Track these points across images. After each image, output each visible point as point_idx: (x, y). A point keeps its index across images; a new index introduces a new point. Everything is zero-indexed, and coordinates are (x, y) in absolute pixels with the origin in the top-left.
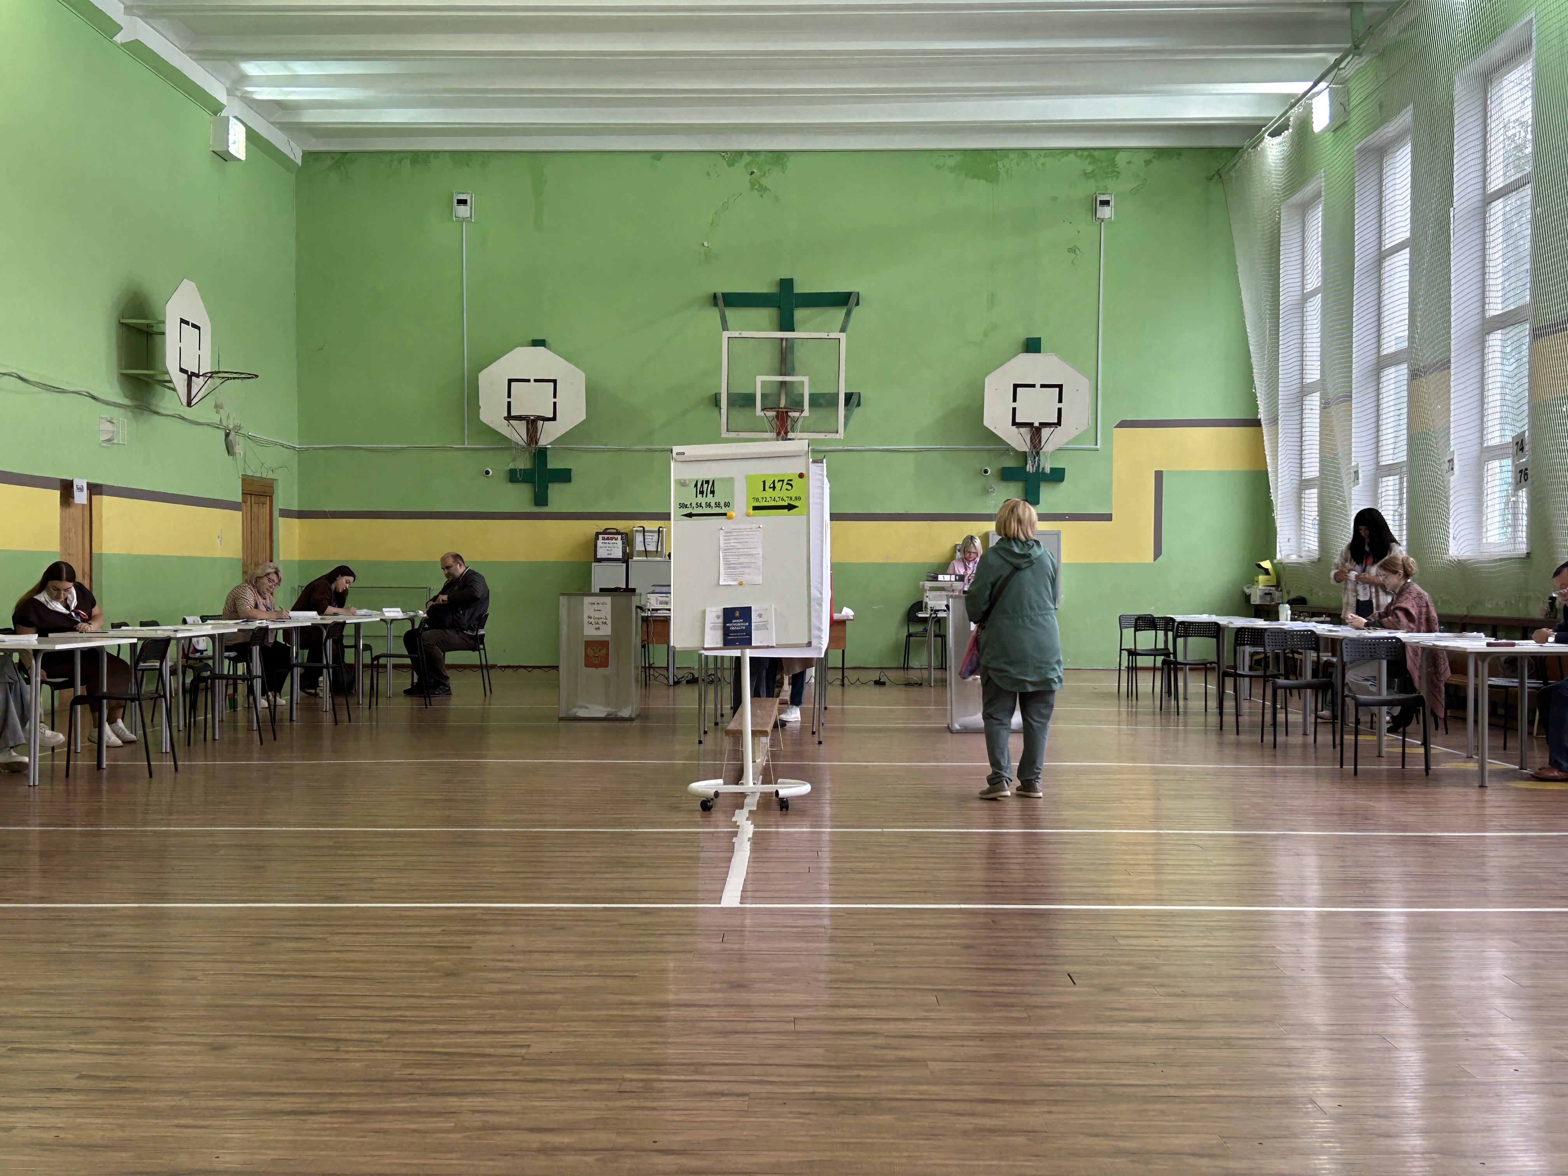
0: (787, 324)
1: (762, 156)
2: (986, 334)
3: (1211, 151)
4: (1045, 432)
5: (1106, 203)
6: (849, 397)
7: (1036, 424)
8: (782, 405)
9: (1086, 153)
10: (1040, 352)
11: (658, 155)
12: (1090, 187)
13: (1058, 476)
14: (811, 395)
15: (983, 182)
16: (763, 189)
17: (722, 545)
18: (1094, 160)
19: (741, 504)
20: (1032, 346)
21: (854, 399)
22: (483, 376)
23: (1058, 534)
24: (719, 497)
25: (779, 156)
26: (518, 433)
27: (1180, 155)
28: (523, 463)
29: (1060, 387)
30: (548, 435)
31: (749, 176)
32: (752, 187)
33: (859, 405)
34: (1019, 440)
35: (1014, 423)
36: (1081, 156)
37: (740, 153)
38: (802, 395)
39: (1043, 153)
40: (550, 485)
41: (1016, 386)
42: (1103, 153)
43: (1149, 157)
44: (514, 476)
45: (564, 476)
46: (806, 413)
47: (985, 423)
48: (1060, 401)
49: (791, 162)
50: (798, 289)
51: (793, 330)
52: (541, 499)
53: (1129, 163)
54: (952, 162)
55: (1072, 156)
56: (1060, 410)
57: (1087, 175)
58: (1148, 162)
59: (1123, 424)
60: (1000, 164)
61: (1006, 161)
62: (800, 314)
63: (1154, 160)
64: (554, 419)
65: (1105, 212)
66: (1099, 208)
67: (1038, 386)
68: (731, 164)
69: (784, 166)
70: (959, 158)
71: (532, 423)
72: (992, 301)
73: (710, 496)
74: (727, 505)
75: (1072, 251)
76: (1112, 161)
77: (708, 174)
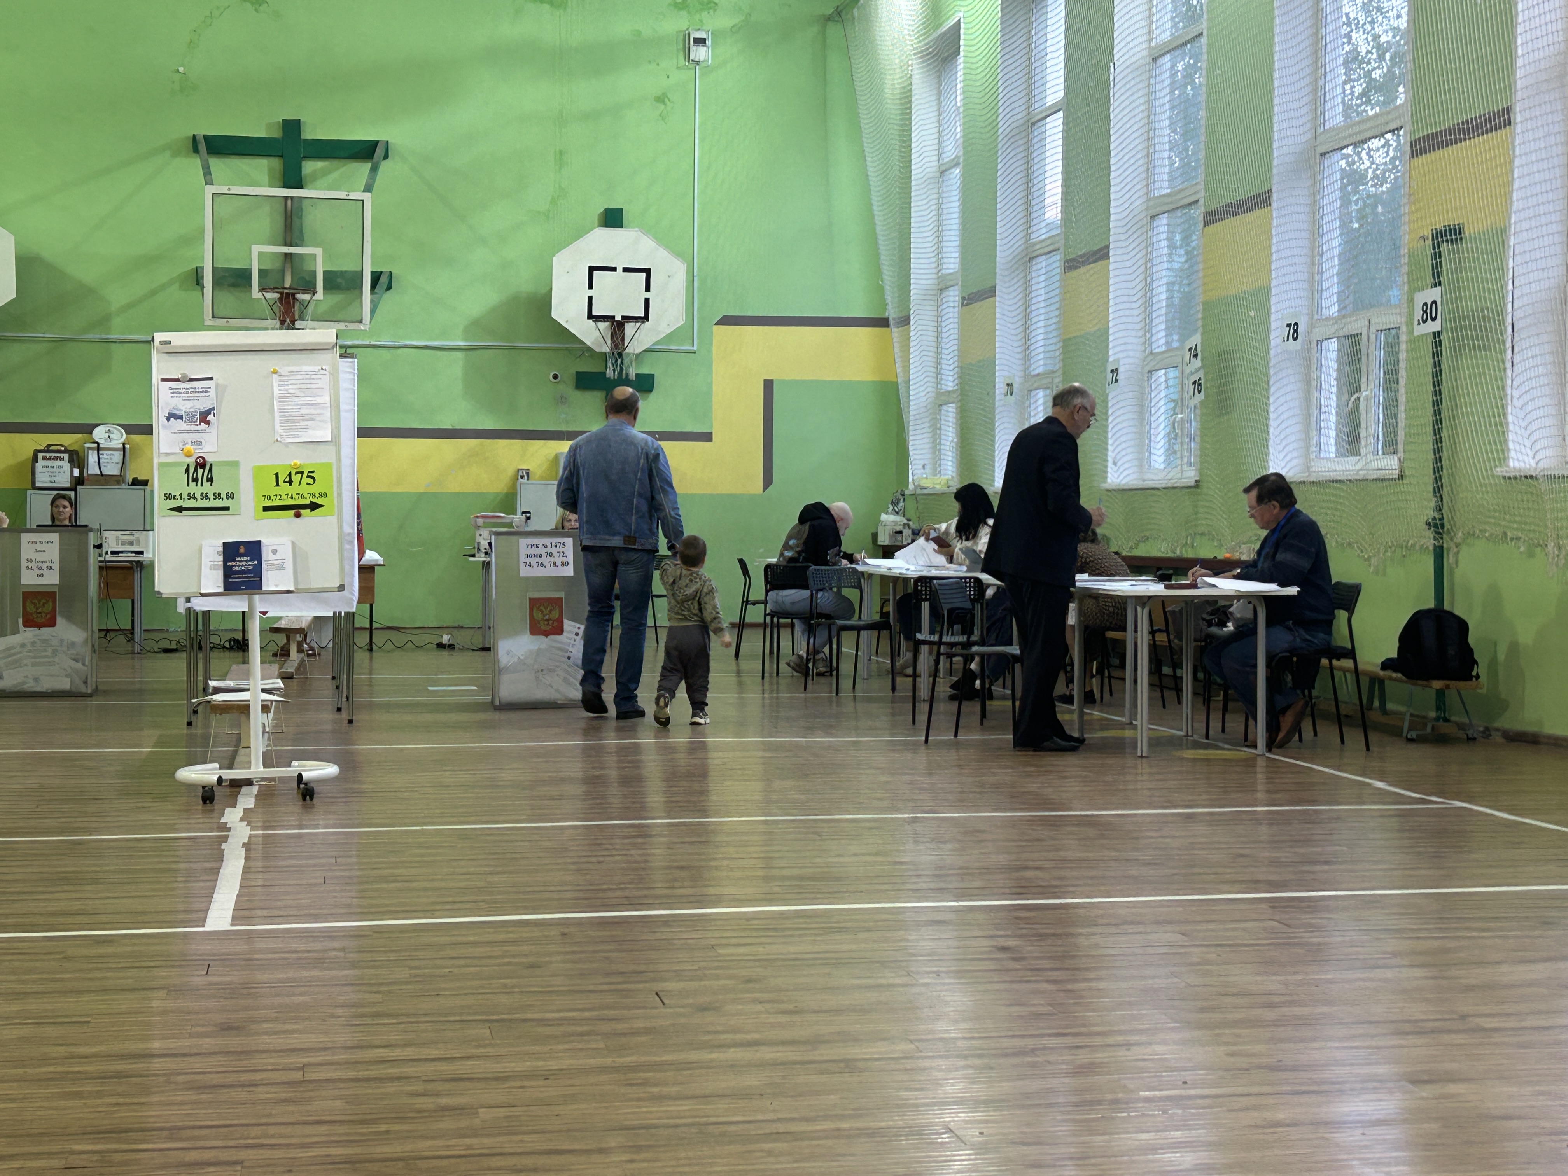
0: (292, 179)
2: (554, 201)
4: (630, 328)
5: (701, 42)
6: (376, 278)
7: (618, 318)
8: (287, 285)
10: (620, 226)
12: (682, 20)
13: (646, 382)
14: (326, 273)
15: (546, 7)
16: (259, 2)
20: (613, 218)
21: (383, 281)
24: (219, 486)
29: (648, 271)
33: (389, 287)
34: (595, 337)
35: (590, 316)
38: (314, 272)
41: (592, 269)
46: (320, 296)
47: (554, 316)
48: (648, 289)
50: (309, 134)
51: (302, 187)
56: (647, 301)
57: (677, 6)
59: (725, 321)
62: (310, 167)
65: (700, 53)
66: (693, 48)
67: (620, 269)
72: (561, 159)
73: (207, 484)
74: (230, 496)
75: (661, 99)
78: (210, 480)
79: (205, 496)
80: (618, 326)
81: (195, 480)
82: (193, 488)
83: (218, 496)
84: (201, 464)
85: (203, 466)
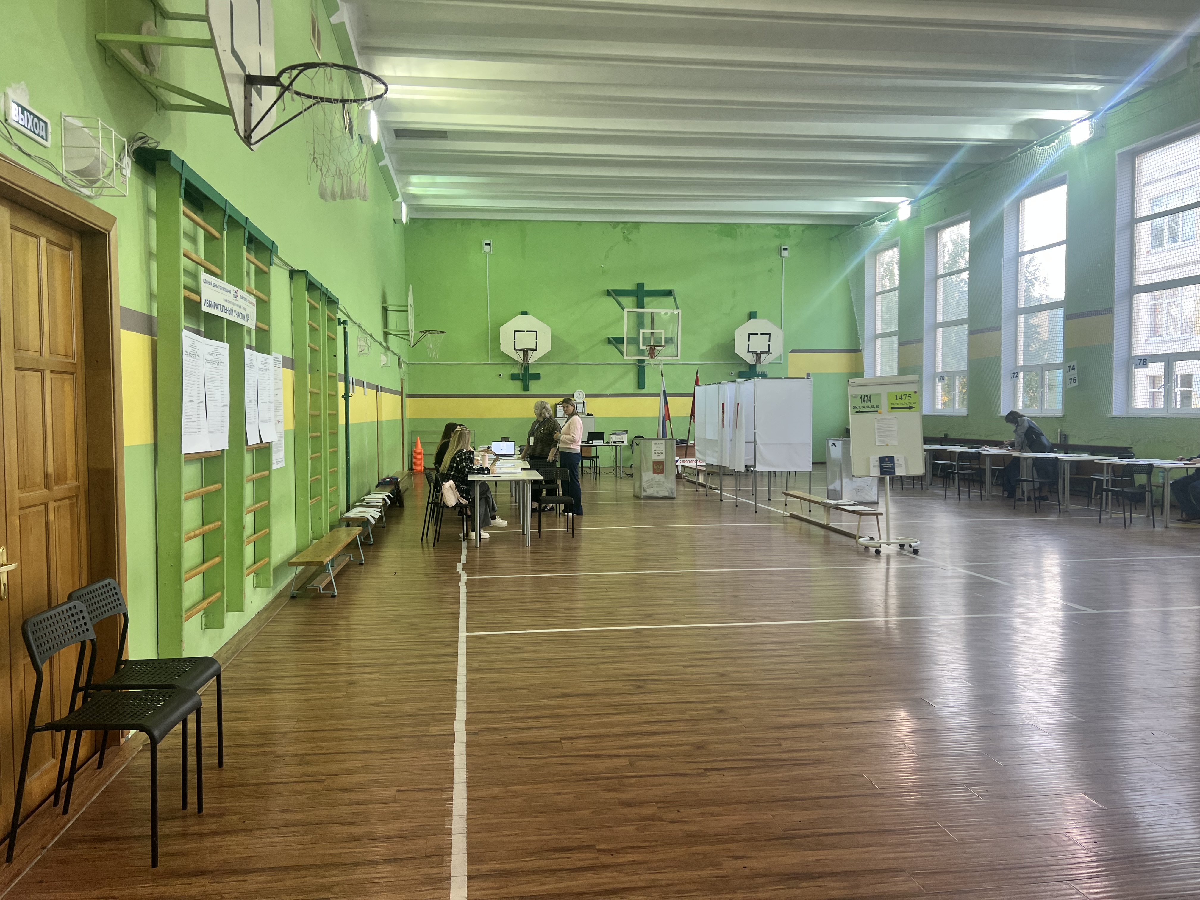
0: (640, 305)
1: (628, 225)
2: (732, 309)
3: (830, 226)
4: (762, 355)
5: (785, 249)
7: (758, 352)
8: (652, 343)
9: (776, 226)
11: (580, 223)
12: (778, 242)
13: (764, 375)
15: (730, 238)
16: (629, 240)
17: (876, 426)
18: (780, 230)
19: (885, 406)
20: (752, 315)
22: (502, 329)
24: (872, 403)
25: (637, 225)
26: (519, 357)
27: (817, 228)
28: (519, 371)
29: (769, 334)
30: (533, 357)
31: (622, 234)
32: (624, 239)
34: (750, 359)
35: (749, 351)
36: (774, 227)
37: (618, 223)
38: (661, 338)
39: (756, 226)
40: (531, 381)
41: (749, 334)
42: (783, 226)
43: (804, 229)
44: (514, 377)
45: (537, 377)
47: (735, 351)
48: (769, 341)
49: (642, 227)
50: (646, 288)
51: (644, 308)
52: (526, 388)
53: (795, 231)
54: (715, 229)
55: (769, 227)
56: (769, 345)
57: (776, 236)
58: (803, 231)
59: (793, 351)
60: (737, 230)
61: (740, 230)
62: (647, 300)
63: (806, 230)
64: (536, 350)
65: (785, 254)
66: (782, 252)
67: (759, 334)
68: (614, 228)
69: (638, 229)
70: (719, 227)
71: (525, 352)
72: (734, 293)
73: (869, 402)
74: (878, 407)
75: (770, 271)
76: (787, 230)
77: (603, 232)
78: (870, 401)
79: (868, 407)
80: (758, 355)
81: (864, 401)
82: (864, 404)
83: (873, 407)
85: (867, 396)
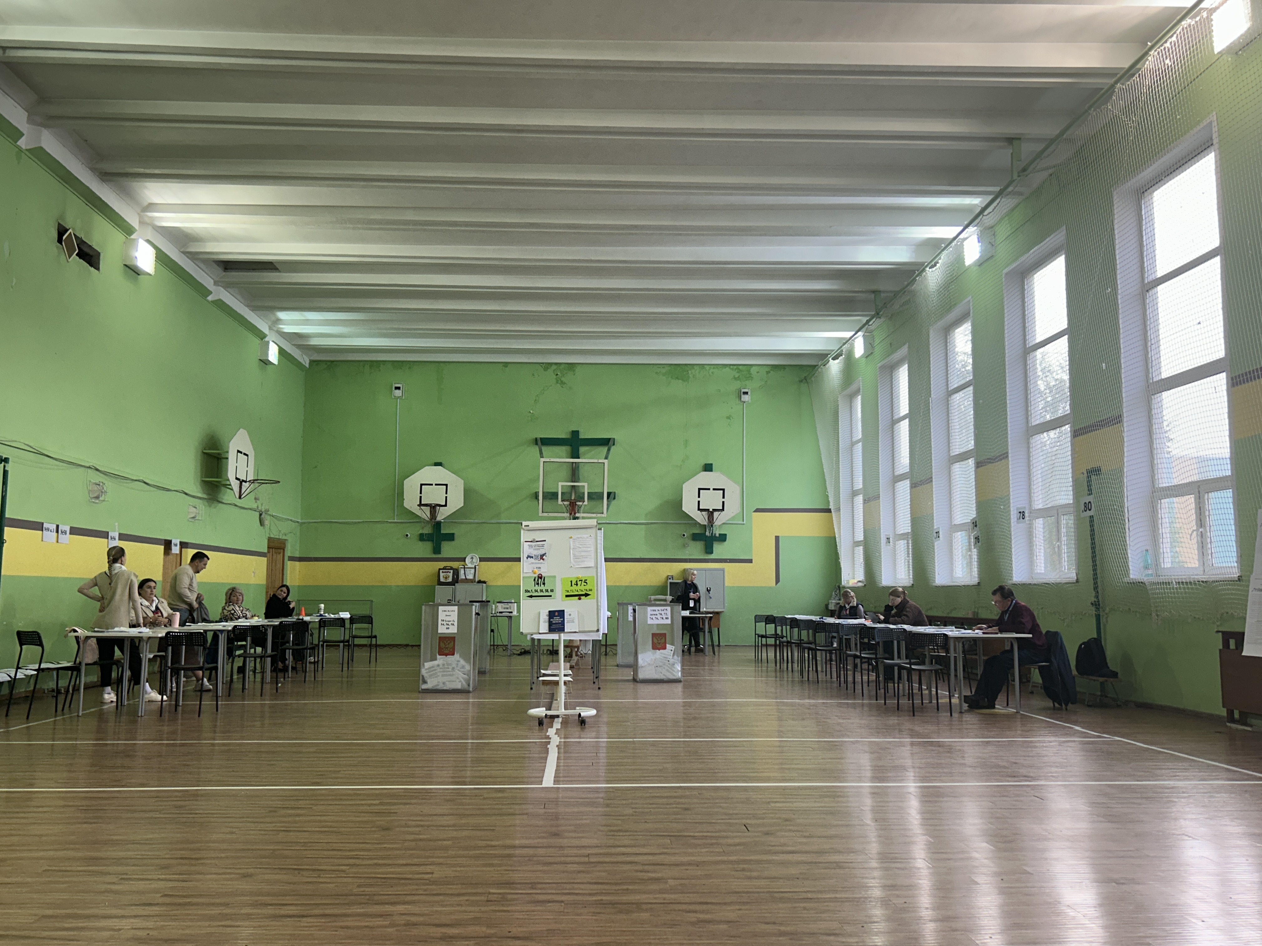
0: (575, 454)
1: (563, 366)
2: (683, 461)
3: (801, 367)
4: (716, 514)
5: (746, 393)
6: (609, 494)
7: (711, 510)
8: (573, 498)
9: (735, 367)
10: (712, 471)
11: (506, 364)
12: (737, 385)
13: (723, 538)
14: (588, 493)
15: (680, 381)
16: (563, 383)
18: (740, 371)
20: (708, 468)
21: (612, 496)
22: (406, 482)
23: (723, 570)
25: (571, 366)
26: (425, 513)
27: (785, 369)
28: (427, 530)
29: (723, 490)
30: (442, 514)
31: (555, 377)
32: (557, 383)
33: (614, 498)
34: (701, 518)
35: (699, 509)
36: (732, 369)
37: (551, 364)
38: (584, 493)
39: (712, 367)
40: (442, 542)
41: (699, 489)
42: (744, 368)
43: (767, 369)
44: (422, 538)
46: (586, 503)
47: (683, 509)
48: (724, 497)
49: (578, 369)
50: (582, 436)
51: (579, 458)
52: (437, 550)
53: (758, 372)
54: (664, 371)
55: (727, 369)
56: (723, 502)
57: (735, 379)
58: (768, 373)
59: (757, 510)
60: (690, 372)
61: (693, 371)
62: (582, 449)
63: (772, 372)
64: (446, 505)
65: (745, 398)
66: (743, 396)
67: (711, 489)
68: (546, 369)
69: (574, 371)
70: (667, 368)
71: (433, 508)
72: (686, 443)
73: (542, 586)
74: (552, 591)
75: (728, 418)
76: (749, 371)
77: (533, 375)
80: (711, 513)
81: (538, 584)
82: (537, 587)
83: (547, 591)
84: (540, 577)
85: (541, 578)
